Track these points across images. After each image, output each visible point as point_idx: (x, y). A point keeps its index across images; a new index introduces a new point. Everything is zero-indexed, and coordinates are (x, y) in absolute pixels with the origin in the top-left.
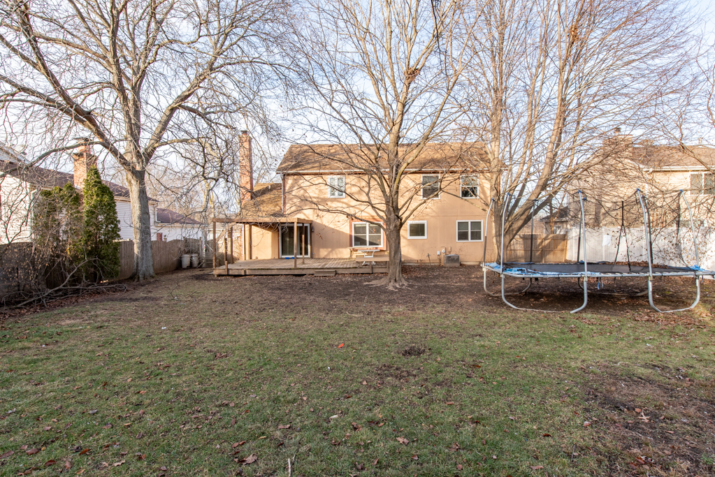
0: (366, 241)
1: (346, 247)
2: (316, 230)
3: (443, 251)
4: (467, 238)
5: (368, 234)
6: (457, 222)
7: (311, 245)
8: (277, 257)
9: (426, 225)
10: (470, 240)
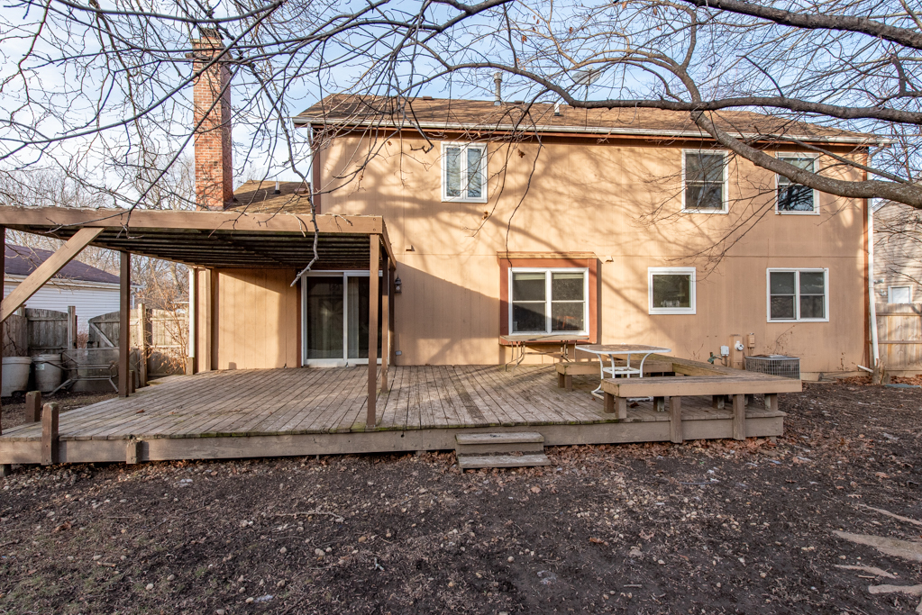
0: (542, 318)
1: (489, 335)
2: (406, 288)
3: (738, 345)
4: (791, 314)
5: (549, 300)
6: (768, 272)
7: (392, 328)
8: (293, 364)
9: (693, 279)
10: (799, 319)
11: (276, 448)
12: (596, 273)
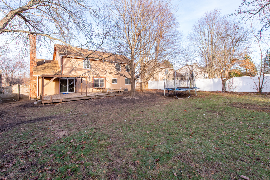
0: (98, 85)
1: (91, 88)
2: (78, 81)
3: (122, 87)
4: (127, 84)
5: (99, 83)
6: (125, 79)
8: (58, 93)
9: (117, 80)
10: (128, 84)
11: (77, 99)
12: (105, 79)
